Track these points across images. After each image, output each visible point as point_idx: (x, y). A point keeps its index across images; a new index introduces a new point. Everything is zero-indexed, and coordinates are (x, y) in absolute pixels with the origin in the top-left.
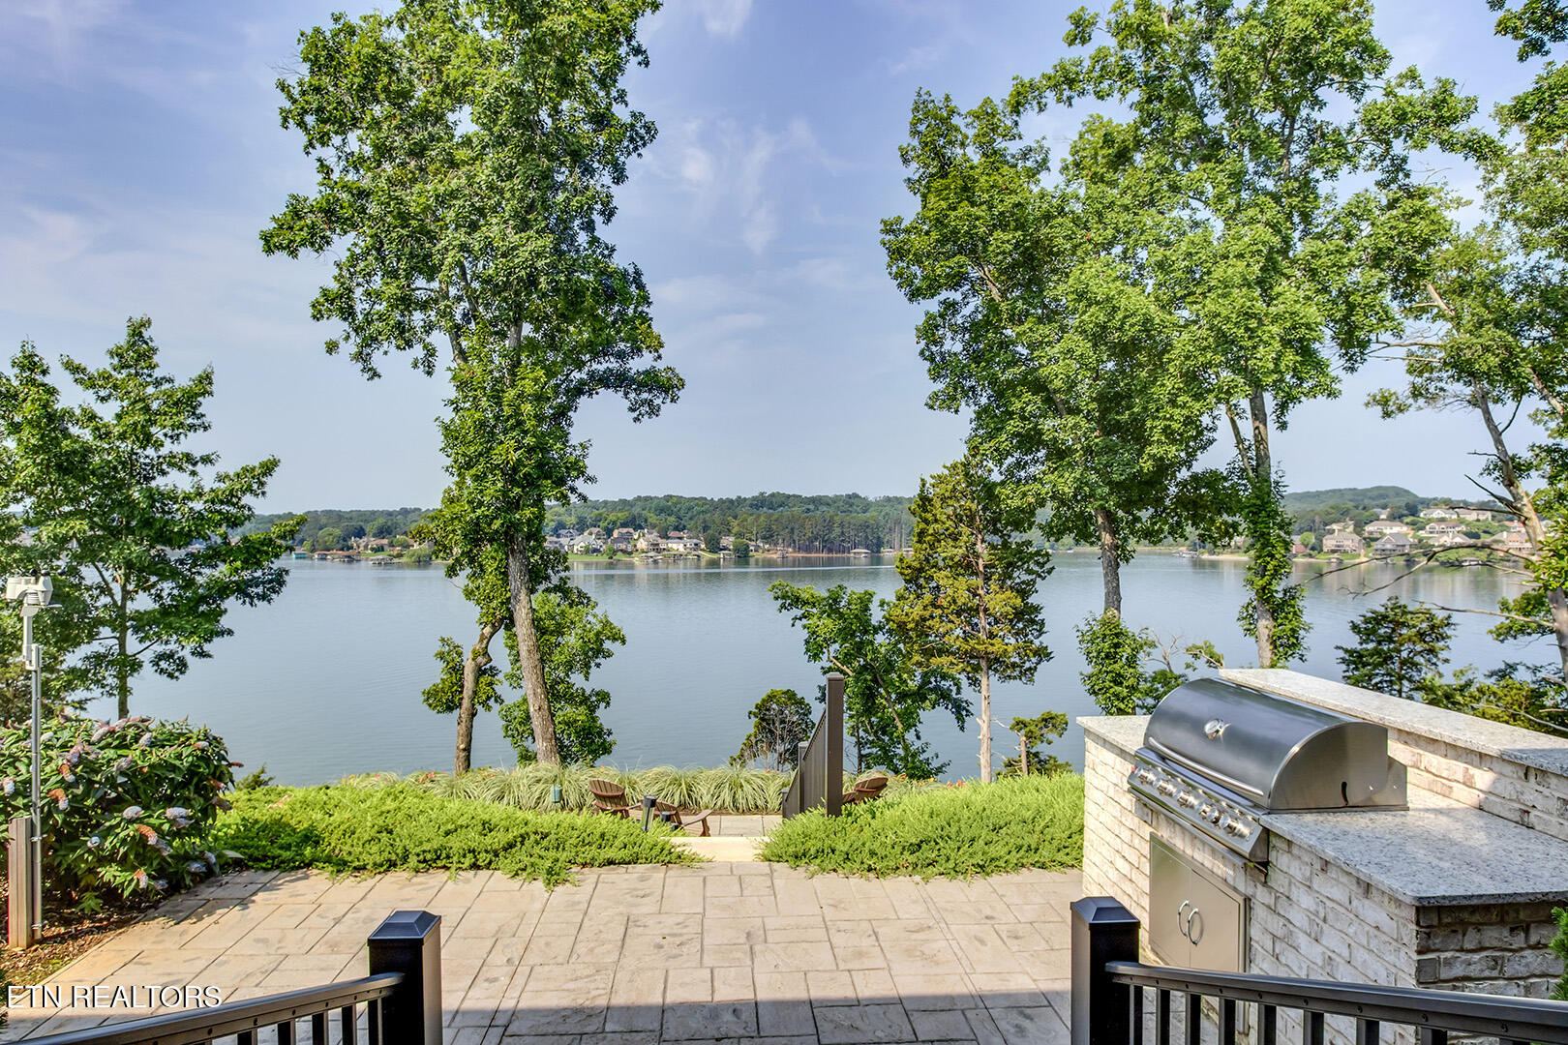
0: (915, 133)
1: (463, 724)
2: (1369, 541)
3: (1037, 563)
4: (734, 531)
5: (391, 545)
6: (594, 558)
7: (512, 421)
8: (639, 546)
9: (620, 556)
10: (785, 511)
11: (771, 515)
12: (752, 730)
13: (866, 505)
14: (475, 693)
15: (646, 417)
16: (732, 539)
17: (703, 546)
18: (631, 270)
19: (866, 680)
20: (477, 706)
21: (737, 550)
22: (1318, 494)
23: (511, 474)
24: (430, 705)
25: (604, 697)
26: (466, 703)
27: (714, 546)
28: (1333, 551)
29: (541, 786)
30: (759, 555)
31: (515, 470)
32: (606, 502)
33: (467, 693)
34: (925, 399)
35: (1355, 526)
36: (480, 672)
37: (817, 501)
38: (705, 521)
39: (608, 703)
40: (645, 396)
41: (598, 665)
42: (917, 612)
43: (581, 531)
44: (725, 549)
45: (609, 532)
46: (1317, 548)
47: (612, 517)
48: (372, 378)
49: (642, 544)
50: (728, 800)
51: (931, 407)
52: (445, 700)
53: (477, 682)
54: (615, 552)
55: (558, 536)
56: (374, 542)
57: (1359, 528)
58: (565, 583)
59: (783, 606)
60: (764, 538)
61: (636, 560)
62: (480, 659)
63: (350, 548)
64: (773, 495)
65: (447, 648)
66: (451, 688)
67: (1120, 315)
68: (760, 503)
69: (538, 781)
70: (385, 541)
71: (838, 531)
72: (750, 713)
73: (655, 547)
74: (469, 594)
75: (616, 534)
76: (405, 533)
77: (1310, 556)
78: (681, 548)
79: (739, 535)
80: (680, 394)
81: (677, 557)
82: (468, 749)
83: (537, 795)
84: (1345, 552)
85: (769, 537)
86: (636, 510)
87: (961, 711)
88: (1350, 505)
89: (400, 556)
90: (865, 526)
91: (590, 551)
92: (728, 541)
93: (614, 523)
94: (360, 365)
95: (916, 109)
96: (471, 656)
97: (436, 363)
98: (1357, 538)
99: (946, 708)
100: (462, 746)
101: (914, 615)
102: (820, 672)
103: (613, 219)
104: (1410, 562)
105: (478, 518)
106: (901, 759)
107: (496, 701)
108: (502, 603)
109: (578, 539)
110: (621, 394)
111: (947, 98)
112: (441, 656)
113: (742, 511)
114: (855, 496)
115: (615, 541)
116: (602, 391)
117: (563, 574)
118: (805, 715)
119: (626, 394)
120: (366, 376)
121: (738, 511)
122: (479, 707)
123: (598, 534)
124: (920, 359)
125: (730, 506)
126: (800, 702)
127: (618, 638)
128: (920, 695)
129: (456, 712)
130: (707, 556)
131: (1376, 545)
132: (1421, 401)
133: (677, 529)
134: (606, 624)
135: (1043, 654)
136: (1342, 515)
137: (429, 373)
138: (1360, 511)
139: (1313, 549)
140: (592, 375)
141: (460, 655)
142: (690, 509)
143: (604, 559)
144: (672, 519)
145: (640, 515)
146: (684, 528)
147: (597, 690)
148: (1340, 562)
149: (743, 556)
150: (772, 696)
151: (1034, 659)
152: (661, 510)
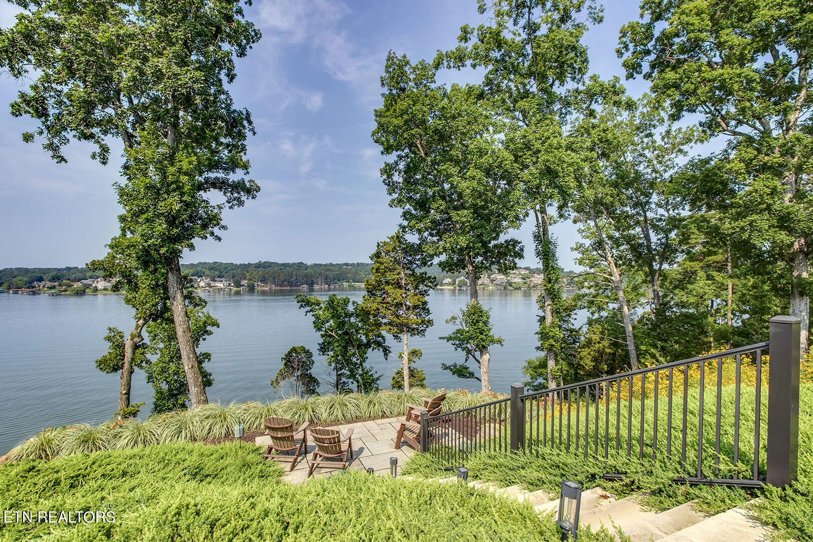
0: (387, 72)
1: (125, 378)
2: (492, 281)
3: (431, 282)
4: (248, 277)
5: (60, 285)
7: (174, 186)
8: (200, 285)
10: (271, 270)
11: (264, 271)
12: (282, 366)
13: (306, 267)
14: (133, 359)
15: (236, 207)
16: (246, 281)
17: (232, 285)
18: (244, 112)
19: (346, 339)
20: (134, 367)
21: (248, 286)
23: (172, 220)
24: (101, 369)
25: (208, 356)
26: (126, 366)
27: (238, 285)
29: (211, 421)
30: (259, 289)
31: (175, 218)
33: (127, 360)
34: (388, 202)
35: (488, 275)
36: (136, 347)
37: (285, 265)
38: (233, 274)
40: (236, 195)
41: (204, 339)
42: (375, 306)
44: (243, 286)
47: (187, 272)
48: (60, 161)
49: (202, 284)
50: (340, 416)
51: (391, 206)
52: (111, 365)
53: (134, 353)
56: (49, 284)
58: (191, 294)
59: (301, 306)
60: (261, 281)
61: (200, 291)
62: (136, 339)
63: (34, 287)
64: (265, 262)
65: (113, 334)
66: (115, 358)
67: (500, 160)
68: (259, 265)
69: (207, 418)
70: (57, 283)
71: (294, 278)
72: (282, 358)
73: (209, 285)
74: (128, 301)
76: (69, 279)
78: (222, 285)
79: (250, 280)
80: (257, 194)
81: (220, 290)
82: (128, 393)
83: (208, 427)
84: (484, 285)
85: (264, 280)
86: (199, 269)
87: (386, 351)
89: (65, 291)
90: (306, 276)
92: (244, 282)
93: (188, 275)
94: (51, 153)
95: (388, 60)
96: (129, 337)
97: (109, 157)
98: (489, 280)
99: (379, 351)
100: (124, 392)
101: (373, 307)
102: (320, 337)
103: (234, 81)
104: (505, 288)
105: (149, 246)
106: (360, 375)
107: (147, 363)
108: (153, 305)
110: (222, 193)
111: (405, 56)
112: (109, 339)
113: (251, 270)
114: (302, 263)
116: (212, 189)
117: (190, 289)
118: (309, 358)
119: (225, 193)
120: (56, 160)
121: (249, 269)
122: (136, 368)
124: (383, 184)
125: (246, 267)
126: (307, 352)
127: (216, 324)
128: (368, 345)
129: (120, 372)
130: (234, 289)
131: (495, 282)
132: (562, 219)
133: (219, 277)
134: (209, 317)
135: (430, 323)
137: (104, 163)
140: (207, 180)
141: (122, 337)
142: (226, 268)
144: (217, 272)
145: (201, 271)
146: (223, 276)
148: (484, 288)
149: (251, 289)
150: (294, 350)
151: (425, 326)
152: (211, 269)
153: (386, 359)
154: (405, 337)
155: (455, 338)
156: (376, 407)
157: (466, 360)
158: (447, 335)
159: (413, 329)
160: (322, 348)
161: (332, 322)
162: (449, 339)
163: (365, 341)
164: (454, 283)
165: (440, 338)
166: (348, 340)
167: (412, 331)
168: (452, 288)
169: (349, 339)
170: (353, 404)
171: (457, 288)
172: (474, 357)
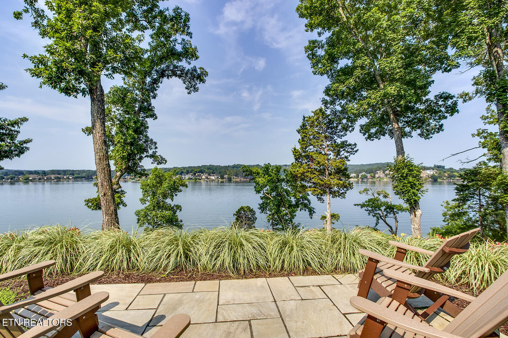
4: (227, 174)
6: (191, 181)
9: (198, 180)
11: (237, 170)
12: (234, 220)
16: (227, 176)
17: (219, 178)
19: (278, 199)
21: (228, 178)
22: (373, 164)
25: (179, 207)
27: (222, 177)
28: (378, 178)
30: (234, 180)
32: (194, 167)
35: (383, 171)
38: (220, 171)
39: (181, 210)
41: (176, 195)
42: (301, 170)
43: (188, 174)
44: (225, 178)
45: (195, 174)
46: (374, 177)
47: (196, 170)
49: (204, 177)
52: (95, 204)
54: (196, 179)
55: (181, 175)
57: (384, 172)
60: (235, 175)
61: (202, 181)
63: (125, 179)
64: (237, 165)
68: (234, 167)
72: (234, 214)
73: (207, 178)
75: (197, 175)
77: (372, 179)
78: (214, 178)
79: (229, 175)
81: (213, 180)
84: (381, 178)
85: (236, 175)
86: (202, 168)
87: (311, 212)
88: (381, 166)
89: (139, 180)
91: (189, 179)
92: (226, 176)
93: (196, 172)
98: (384, 174)
99: (305, 211)
101: (300, 171)
102: (260, 198)
109: (187, 176)
113: (230, 169)
115: (196, 176)
118: (253, 215)
121: (228, 169)
123: (192, 175)
125: (227, 167)
126: (251, 211)
127: (185, 185)
128: (297, 205)
130: (220, 180)
133: (213, 173)
136: (380, 169)
138: (384, 168)
139: (373, 177)
142: (216, 168)
143: (194, 181)
144: (212, 171)
145: (203, 170)
146: (215, 173)
147: (176, 205)
148: (380, 180)
149: (230, 180)
150: (242, 208)
151: (345, 189)
152: (208, 169)
153: (311, 218)
154: (327, 198)
155: (368, 205)
156: (294, 253)
157: (377, 224)
158: (361, 203)
159: (335, 192)
160: (261, 207)
161: (268, 187)
162: (363, 206)
163: (294, 203)
164: (357, 177)
165: (355, 205)
166: (280, 201)
167: (334, 194)
168: (356, 180)
169: (281, 199)
170: (255, 244)
171: (360, 180)
172: (385, 221)
